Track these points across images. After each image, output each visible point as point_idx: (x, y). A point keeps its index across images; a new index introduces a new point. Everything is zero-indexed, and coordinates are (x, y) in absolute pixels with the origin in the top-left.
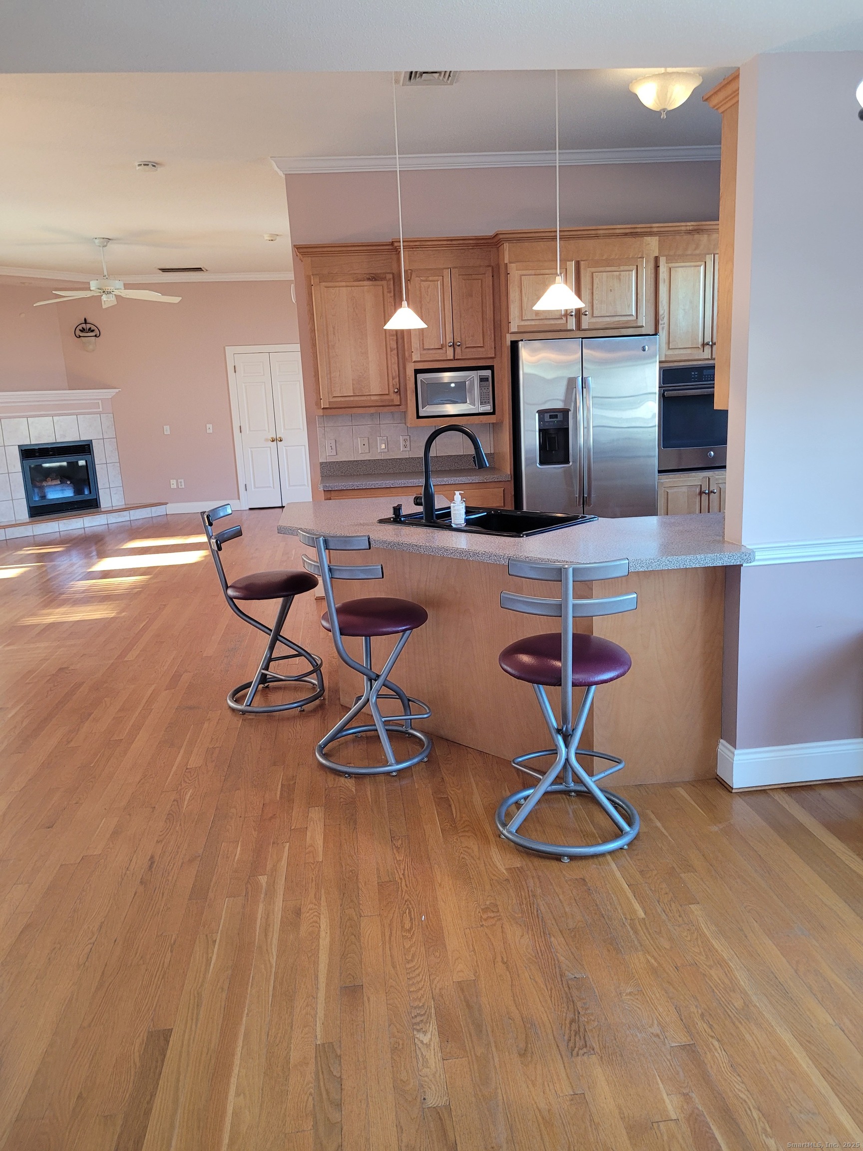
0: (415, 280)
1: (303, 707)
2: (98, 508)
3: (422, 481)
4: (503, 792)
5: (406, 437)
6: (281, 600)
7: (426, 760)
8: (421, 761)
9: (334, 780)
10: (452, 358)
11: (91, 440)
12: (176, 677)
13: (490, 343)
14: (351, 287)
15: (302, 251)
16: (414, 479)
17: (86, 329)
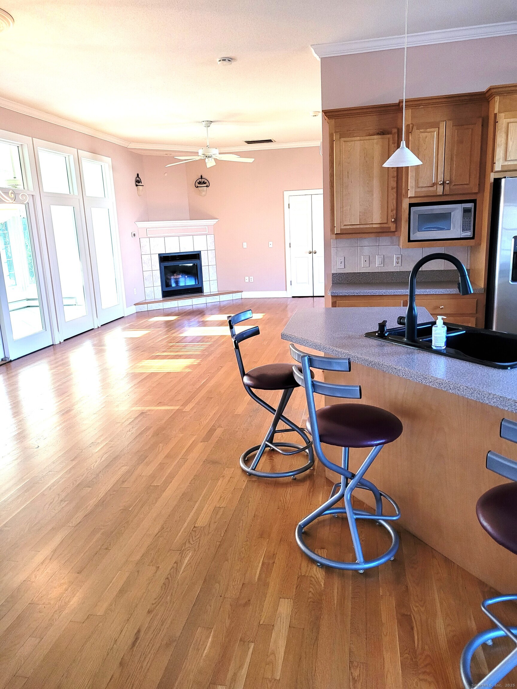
0: (416, 132)
1: (295, 476)
2: (202, 293)
3: (407, 291)
4: (469, 622)
5: (399, 256)
6: (283, 391)
7: (392, 559)
8: (389, 560)
9: (308, 566)
10: (441, 194)
11: (200, 251)
12: (212, 431)
13: (475, 181)
14: (363, 140)
15: (328, 114)
16: (402, 290)
17: (202, 182)
